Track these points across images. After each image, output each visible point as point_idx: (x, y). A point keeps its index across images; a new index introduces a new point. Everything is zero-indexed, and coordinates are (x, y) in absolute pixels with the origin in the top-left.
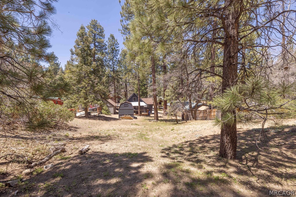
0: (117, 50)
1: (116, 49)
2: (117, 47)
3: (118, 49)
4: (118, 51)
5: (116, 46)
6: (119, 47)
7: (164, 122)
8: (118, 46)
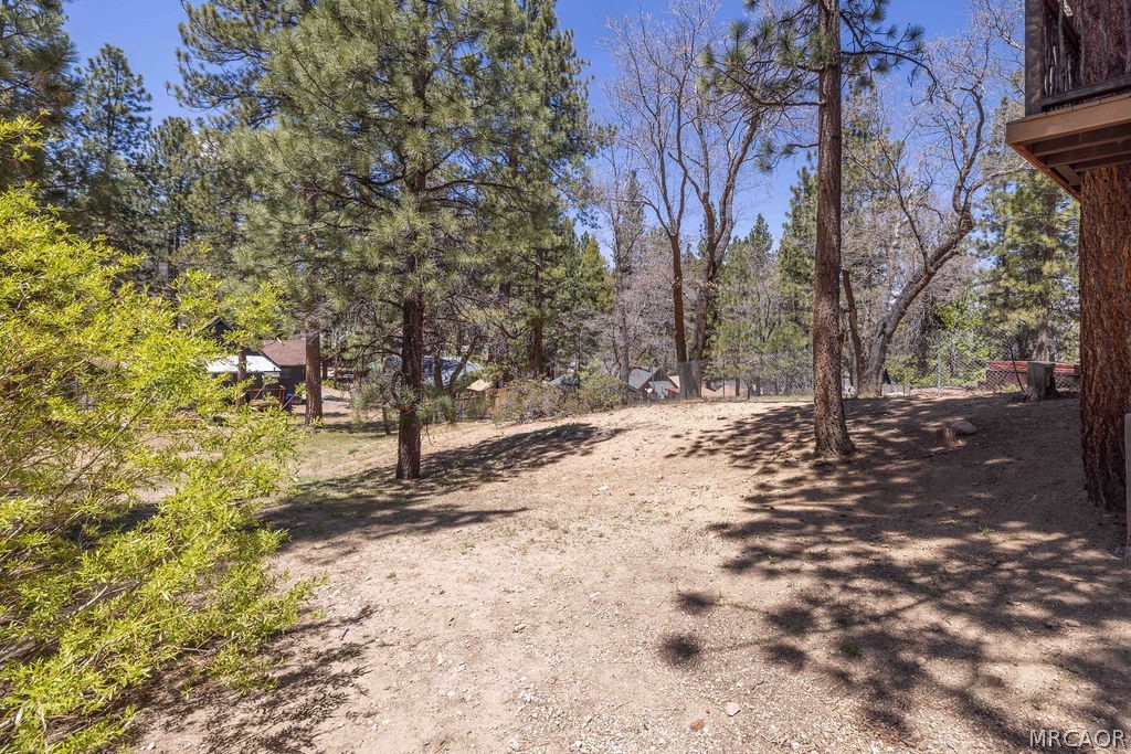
0: (141, 120)
1: (135, 115)
2: (139, 109)
3: (144, 115)
4: (143, 124)
5: (135, 101)
6: (149, 109)
7: (345, 433)
8: (144, 104)
